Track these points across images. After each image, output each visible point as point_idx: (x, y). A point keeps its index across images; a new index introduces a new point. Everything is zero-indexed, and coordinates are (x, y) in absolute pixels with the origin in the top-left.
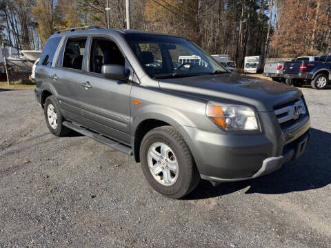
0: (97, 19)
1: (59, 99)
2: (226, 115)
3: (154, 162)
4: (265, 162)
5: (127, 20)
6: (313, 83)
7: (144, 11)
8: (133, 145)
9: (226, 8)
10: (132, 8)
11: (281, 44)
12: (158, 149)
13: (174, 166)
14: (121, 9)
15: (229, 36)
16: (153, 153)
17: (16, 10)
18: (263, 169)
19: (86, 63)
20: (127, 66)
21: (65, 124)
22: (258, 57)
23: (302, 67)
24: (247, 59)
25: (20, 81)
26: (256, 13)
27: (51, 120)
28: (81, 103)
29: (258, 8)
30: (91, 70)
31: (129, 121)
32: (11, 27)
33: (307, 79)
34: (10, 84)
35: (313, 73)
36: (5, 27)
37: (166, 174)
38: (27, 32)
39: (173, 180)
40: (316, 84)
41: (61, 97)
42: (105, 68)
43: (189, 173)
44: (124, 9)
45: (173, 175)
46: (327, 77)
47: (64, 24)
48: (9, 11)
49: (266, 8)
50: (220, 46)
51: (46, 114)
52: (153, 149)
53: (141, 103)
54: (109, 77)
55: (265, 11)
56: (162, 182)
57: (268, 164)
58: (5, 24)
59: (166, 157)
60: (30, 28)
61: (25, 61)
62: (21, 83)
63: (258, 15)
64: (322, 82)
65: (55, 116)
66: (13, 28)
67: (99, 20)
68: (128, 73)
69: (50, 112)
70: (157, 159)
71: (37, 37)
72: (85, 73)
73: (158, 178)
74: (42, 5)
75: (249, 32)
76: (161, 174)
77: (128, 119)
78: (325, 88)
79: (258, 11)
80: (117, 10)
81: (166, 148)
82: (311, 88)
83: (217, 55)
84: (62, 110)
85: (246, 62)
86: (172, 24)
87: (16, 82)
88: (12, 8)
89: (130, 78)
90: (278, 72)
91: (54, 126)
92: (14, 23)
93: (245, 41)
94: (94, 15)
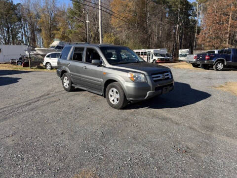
0: (80, 27)
1: (70, 74)
2: (134, 76)
3: (111, 96)
4: (148, 93)
5: (100, 30)
6: (214, 67)
7: (111, 21)
8: (103, 91)
9: (167, 16)
10: (103, 18)
11: (204, 40)
12: (112, 91)
13: (118, 96)
14: (95, 19)
15: (169, 35)
16: (110, 93)
17: (27, 21)
18: (147, 95)
19: (84, 58)
20: (101, 60)
21: (73, 85)
22: (188, 50)
23: (207, 57)
24: (180, 52)
25: (36, 67)
26: (189, 19)
27: (65, 84)
28: (81, 75)
29: (190, 15)
30: (86, 61)
31: (102, 81)
32: (23, 32)
33: (210, 65)
34: (31, 68)
35: (214, 61)
36: (20, 32)
37: (115, 100)
38: (34, 35)
39: (118, 102)
40: (216, 68)
41: (72, 73)
42: (93, 61)
43: (123, 97)
44: (97, 19)
45: (118, 100)
46: (223, 63)
47: (58, 30)
48: (23, 22)
49: (196, 16)
50: (163, 42)
51: (63, 81)
52: (111, 91)
53: (106, 74)
54: (95, 64)
55: (195, 18)
56: (114, 103)
57: (149, 93)
58: (20, 30)
59: (115, 93)
60: (36, 32)
61: (37, 55)
62: (37, 68)
63: (190, 20)
64: (220, 66)
65: (68, 82)
66: (25, 33)
67: (81, 27)
68: (101, 63)
69: (64, 81)
70: (112, 95)
71: (40, 38)
72: (83, 62)
73: (112, 102)
74: (44, 18)
75: (184, 32)
76: (113, 101)
77: (102, 80)
78: (222, 70)
79: (190, 17)
80: (93, 21)
81: (115, 90)
82: (214, 70)
83: (159, 49)
84: (72, 79)
85: (180, 53)
86: (129, 28)
87: (34, 68)
88: (25, 20)
89: (102, 64)
90: (194, 60)
91: (67, 87)
92: (26, 29)
93: (181, 39)
94: (78, 24)
